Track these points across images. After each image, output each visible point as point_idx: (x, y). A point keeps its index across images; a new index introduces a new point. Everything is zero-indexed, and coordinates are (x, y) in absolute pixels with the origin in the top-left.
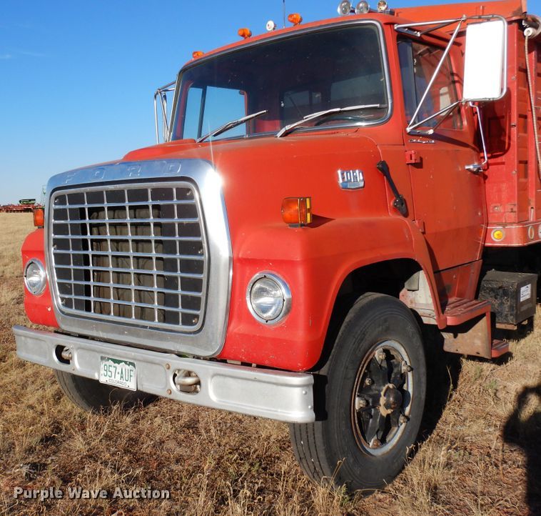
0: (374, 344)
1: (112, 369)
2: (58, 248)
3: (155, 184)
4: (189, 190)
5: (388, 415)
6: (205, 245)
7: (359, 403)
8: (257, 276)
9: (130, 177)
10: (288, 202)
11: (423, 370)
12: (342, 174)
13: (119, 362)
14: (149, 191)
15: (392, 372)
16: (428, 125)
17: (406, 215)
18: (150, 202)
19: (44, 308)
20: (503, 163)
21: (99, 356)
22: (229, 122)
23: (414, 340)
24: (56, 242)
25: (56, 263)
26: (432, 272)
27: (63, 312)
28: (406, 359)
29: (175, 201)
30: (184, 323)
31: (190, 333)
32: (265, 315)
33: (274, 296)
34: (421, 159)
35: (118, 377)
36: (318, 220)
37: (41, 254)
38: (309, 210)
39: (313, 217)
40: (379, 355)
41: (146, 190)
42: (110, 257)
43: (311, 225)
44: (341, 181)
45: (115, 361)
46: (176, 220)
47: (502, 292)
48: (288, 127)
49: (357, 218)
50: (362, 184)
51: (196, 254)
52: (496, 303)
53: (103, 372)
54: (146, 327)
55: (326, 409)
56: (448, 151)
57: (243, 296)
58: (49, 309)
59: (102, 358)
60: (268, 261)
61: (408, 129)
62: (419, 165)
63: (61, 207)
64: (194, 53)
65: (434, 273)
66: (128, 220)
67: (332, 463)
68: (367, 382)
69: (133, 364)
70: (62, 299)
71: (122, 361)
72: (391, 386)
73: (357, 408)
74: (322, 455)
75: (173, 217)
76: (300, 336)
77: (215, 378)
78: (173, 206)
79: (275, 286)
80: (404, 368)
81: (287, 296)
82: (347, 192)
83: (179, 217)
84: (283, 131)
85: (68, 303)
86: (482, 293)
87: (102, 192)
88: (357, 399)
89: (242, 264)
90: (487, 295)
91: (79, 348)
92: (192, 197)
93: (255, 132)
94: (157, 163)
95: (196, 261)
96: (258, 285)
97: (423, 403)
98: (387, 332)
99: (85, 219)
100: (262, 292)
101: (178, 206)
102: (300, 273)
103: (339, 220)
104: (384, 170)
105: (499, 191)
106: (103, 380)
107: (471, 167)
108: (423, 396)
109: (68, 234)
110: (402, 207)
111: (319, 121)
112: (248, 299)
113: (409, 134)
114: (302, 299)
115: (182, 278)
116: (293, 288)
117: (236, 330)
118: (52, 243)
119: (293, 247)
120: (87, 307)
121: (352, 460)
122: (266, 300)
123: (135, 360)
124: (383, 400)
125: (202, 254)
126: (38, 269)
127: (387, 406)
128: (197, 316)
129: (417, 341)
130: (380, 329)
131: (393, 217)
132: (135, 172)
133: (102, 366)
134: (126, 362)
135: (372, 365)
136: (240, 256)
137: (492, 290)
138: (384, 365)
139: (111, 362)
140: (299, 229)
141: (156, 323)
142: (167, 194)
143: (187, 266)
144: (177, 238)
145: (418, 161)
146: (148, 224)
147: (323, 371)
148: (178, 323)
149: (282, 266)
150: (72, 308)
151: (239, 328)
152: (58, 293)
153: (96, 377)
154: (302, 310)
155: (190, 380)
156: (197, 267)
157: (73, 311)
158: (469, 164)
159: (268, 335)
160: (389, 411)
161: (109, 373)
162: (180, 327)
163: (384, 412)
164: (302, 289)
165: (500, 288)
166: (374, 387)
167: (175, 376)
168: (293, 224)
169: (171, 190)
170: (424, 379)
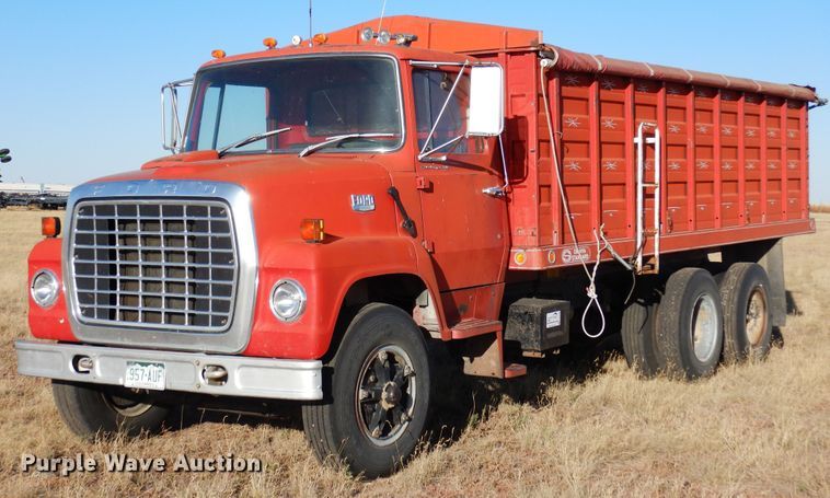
0: (377, 346)
1: (140, 373)
2: (80, 258)
3: (190, 202)
4: (222, 209)
5: (390, 409)
6: (235, 256)
7: (362, 394)
8: (279, 282)
9: (166, 194)
10: (305, 223)
11: (426, 376)
12: (355, 198)
13: (147, 365)
14: (185, 208)
15: (395, 373)
16: (443, 151)
17: (414, 235)
18: (185, 218)
19: (56, 320)
20: (525, 187)
21: (125, 361)
22: (252, 135)
23: (417, 347)
24: (77, 252)
25: (77, 272)
26: (438, 290)
27: (82, 322)
28: (410, 364)
29: (209, 218)
30: (213, 325)
31: (219, 332)
32: (284, 314)
33: (292, 299)
34: (431, 184)
35: (146, 378)
36: (329, 238)
37: (56, 264)
38: (322, 230)
39: (326, 235)
40: (382, 355)
41: (181, 207)
42: (140, 267)
43: (324, 242)
44: (353, 204)
45: (142, 364)
46: (210, 234)
47: (527, 317)
48: (311, 148)
49: (366, 237)
50: (372, 207)
51: (227, 263)
52: (523, 328)
53: (128, 375)
54: (175, 331)
55: (333, 394)
56: (462, 176)
57: (267, 299)
58: (62, 321)
59: (128, 363)
60: (288, 270)
61: (420, 157)
62: (430, 189)
63: (87, 217)
64: (214, 52)
65: (441, 292)
66: (162, 233)
67: (338, 442)
68: (371, 378)
69: (162, 365)
70: (82, 309)
71: (149, 364)
72: (392, 383)
73: (361, 398)
74: (329, 434)
75: (207, 231)
76: (313, 330)
77: (241, 370)
78: (207, 222)
79: (294, 291)
80: (406, 372)
81: (303, 299)
82: (359, 214)
83: (212, 231)
84: (305, 151)
85: (88, 313)
86: (510, 319)
87: (135, 206)
88: (361, 390)
89: (267, 273)
90: (515, 321)
91: (101, 356)
92: (225, 215)
93: (278, 147)
94: (193, 184)
95: (227, 270)
96: (279, 290)
97: (426, 407)
98: (389, 337)
99: (114, 229)
100: (282, 295)
101: (212, 222)
102: (314, 279)
103: (347, 238)
104: (394, 195)
105: (522, 214)
106: (128, 384)
107: (488, 191)
108: (426, 401)
109: (93, 244)
110: (411, 228)
111: (340, 144)
112: (271, 301)
113: (421, 161)
114: (314, 300)
115: (213, 285)
116: (308, 291)
117: (260, 329)
118: (73, 252)
119: (309, 258)
120: (112, 315)
121: (355, 442)
122: (285, 302)
123: (164, 360)
124: (384, 395)
125: (233, 264)
126: (50, 280)
127: (388, 401)
128: (226, 318)
129: (420, 349)
130: (383, 333)
131: (402, 237)
132: (171, 189)
133: (128, 370)
134: (154, 364)
135: (376, 365)
136: (266, 265)
137: (520, 315)
138: (387, 365)
139: (138, 366)
140: (313, 245)
141: (187, 326)
142: (202, 211)
143: (218, 274)
144: (210, 249)
145: (428, 186)
146: (182, 238)
147: (332, 364)
148: (207, 325)
149: (300, 273)
150: (93, 317)
151: (262, 327)
152: (78, 303)
153: (121, 382)
154: (314, 309)
155: (218, 374)
156: (228, 275)
157: (95, 320)
158: (486, 188)
159: (287, 331)
160: (391, 406)
161: (136, 377)
162: (210, 328)
163: (386, 406)
164: (315, 291)
165: (526, 313)
166: (377, 384)
167: (204, 371)
168: (309, 240)
169: (206, 208)
170: (427, 385)
